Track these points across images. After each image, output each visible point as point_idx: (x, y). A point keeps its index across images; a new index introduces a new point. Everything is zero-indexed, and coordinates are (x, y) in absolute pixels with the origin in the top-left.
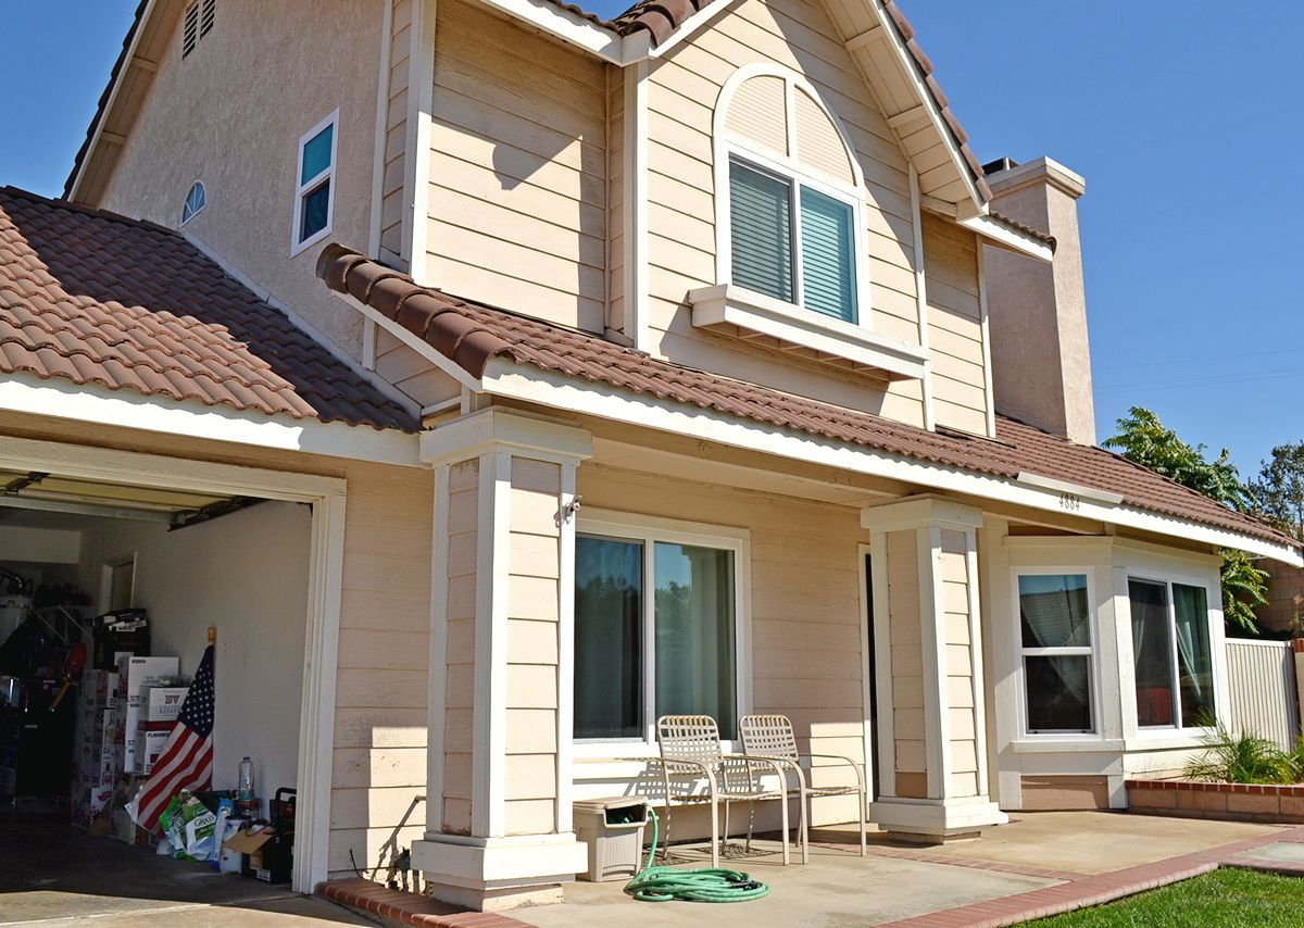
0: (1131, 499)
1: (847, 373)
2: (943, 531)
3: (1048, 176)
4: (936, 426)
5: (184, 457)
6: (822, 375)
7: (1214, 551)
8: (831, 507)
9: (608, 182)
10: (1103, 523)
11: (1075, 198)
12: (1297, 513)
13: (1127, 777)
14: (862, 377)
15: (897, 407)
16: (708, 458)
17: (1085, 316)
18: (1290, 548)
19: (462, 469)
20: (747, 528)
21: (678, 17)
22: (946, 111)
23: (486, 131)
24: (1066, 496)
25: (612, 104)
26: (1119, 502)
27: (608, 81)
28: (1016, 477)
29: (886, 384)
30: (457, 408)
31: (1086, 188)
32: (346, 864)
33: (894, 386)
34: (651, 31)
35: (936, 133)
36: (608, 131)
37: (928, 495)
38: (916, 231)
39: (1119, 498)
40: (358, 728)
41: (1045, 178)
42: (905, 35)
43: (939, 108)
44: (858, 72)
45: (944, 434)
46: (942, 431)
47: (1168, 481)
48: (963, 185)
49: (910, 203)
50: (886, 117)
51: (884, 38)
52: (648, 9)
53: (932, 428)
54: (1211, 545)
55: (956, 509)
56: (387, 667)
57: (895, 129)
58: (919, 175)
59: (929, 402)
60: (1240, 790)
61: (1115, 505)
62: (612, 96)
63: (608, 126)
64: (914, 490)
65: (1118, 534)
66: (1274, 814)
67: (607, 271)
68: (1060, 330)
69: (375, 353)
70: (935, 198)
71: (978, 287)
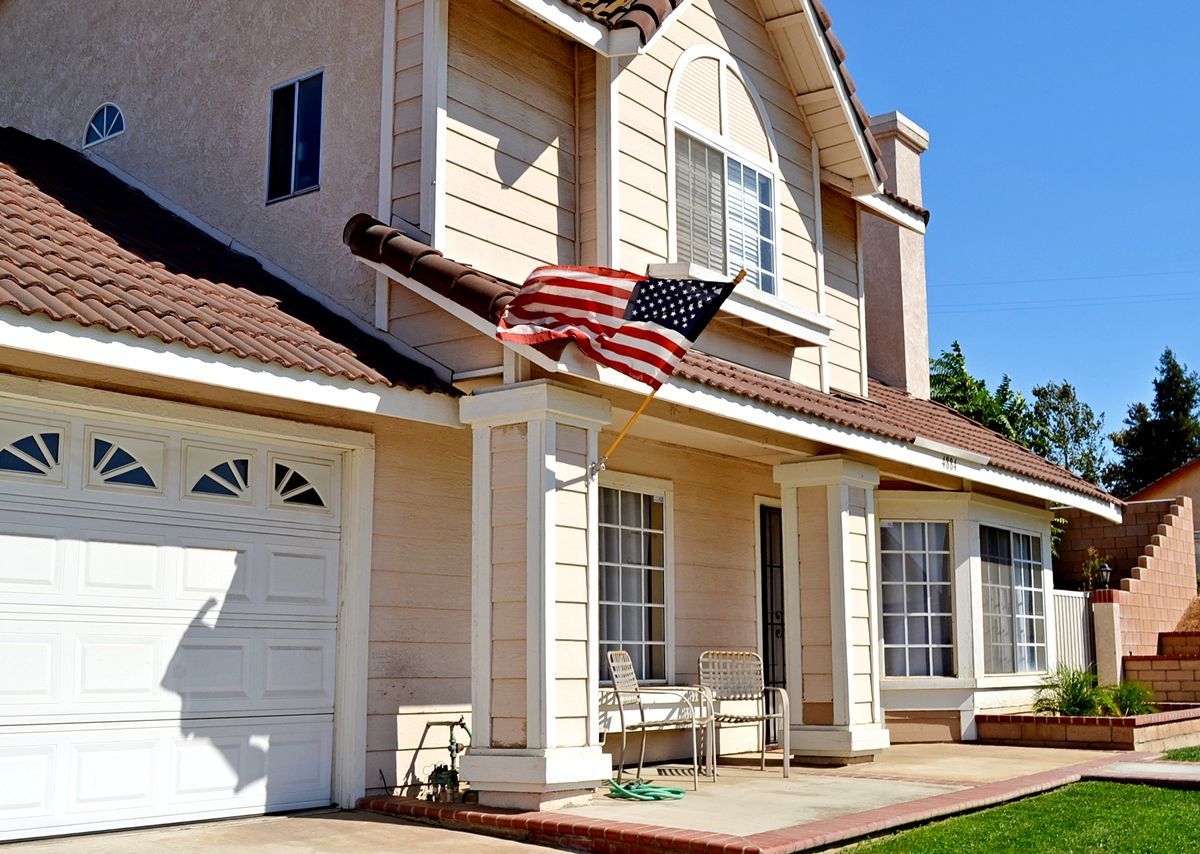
0: (995, 461)
1: (762, 339)
2: (850, 488)
3: (897, 131)
4: (831, 389)
5: (252, 413)
6: (744, 341)
7: (1047, 506)
8: (733, 461)
9: (577, 158)
10: (961, 479)
11: (918, 153)
12: (1063, 456)
13: (977, 712)
14: (775, 342)
15: (802, 371)
16: (677, 421)
17: (924, 271)
18: (1112, 505)
19: (505, 431)
20: (670, 479)
21: (661, 16)
22: (854, 96)
23: (485, 109)
24: (948, 458)
25: (581, 82)
26: (986, 463)
27: (576, 59)
28: (913, 441)
29: (793, 349)
30: (501, 376)
31: (930, 143)
32: (377, 782)
33: (799, 351)
34: (640, 28)
35: (843, 114)
36: (577, 109)
37: (839, 455)
38: (816, 204)
39: (986, 459)
40: (384, 660)
41: (896, 134)
42: (825, 24)
43: (848, 93)
44: (774, 50)
45: (838, 396)
46: (837, 394)
47: (1000, 438)
48: (863, 164)
49: (812, 177)
50: (795, 94)
51: (805, 25)
52: (635, 7)
53: (827, 391)
54: (1044, 500)
55: (861, 468)
56: (406, 605)
57: (803, 106)
58: (820, 150)
59: (826, 366)
60: (1078, 722)
61: (982, 466)
62: (581, 74)
63: (577, 104)
64: (825, 450)
65: (975, 490)
66: (1107, 743)
67: (577, 243)
68: (903, 285)
69: (389, 316)
70: (832, 172)
71: (856, 253)
